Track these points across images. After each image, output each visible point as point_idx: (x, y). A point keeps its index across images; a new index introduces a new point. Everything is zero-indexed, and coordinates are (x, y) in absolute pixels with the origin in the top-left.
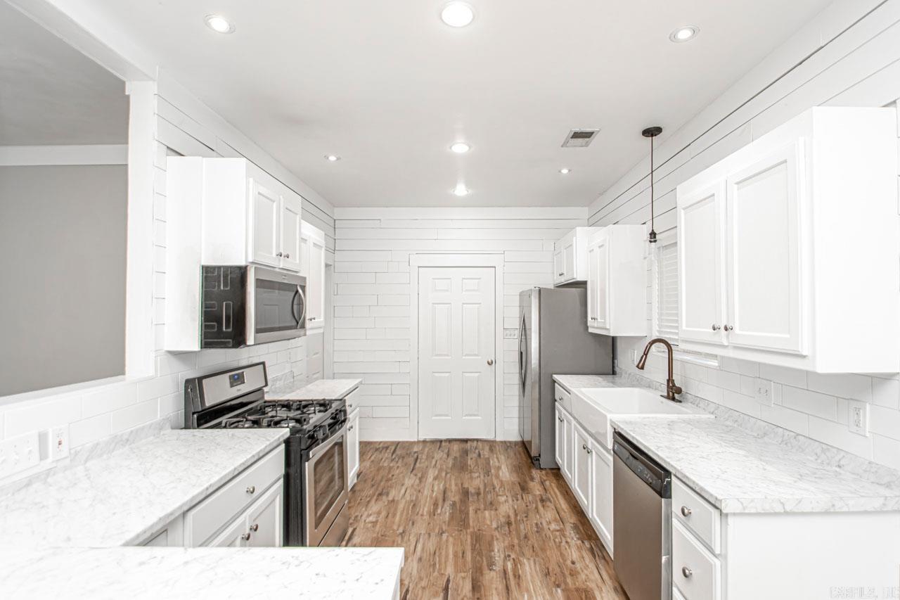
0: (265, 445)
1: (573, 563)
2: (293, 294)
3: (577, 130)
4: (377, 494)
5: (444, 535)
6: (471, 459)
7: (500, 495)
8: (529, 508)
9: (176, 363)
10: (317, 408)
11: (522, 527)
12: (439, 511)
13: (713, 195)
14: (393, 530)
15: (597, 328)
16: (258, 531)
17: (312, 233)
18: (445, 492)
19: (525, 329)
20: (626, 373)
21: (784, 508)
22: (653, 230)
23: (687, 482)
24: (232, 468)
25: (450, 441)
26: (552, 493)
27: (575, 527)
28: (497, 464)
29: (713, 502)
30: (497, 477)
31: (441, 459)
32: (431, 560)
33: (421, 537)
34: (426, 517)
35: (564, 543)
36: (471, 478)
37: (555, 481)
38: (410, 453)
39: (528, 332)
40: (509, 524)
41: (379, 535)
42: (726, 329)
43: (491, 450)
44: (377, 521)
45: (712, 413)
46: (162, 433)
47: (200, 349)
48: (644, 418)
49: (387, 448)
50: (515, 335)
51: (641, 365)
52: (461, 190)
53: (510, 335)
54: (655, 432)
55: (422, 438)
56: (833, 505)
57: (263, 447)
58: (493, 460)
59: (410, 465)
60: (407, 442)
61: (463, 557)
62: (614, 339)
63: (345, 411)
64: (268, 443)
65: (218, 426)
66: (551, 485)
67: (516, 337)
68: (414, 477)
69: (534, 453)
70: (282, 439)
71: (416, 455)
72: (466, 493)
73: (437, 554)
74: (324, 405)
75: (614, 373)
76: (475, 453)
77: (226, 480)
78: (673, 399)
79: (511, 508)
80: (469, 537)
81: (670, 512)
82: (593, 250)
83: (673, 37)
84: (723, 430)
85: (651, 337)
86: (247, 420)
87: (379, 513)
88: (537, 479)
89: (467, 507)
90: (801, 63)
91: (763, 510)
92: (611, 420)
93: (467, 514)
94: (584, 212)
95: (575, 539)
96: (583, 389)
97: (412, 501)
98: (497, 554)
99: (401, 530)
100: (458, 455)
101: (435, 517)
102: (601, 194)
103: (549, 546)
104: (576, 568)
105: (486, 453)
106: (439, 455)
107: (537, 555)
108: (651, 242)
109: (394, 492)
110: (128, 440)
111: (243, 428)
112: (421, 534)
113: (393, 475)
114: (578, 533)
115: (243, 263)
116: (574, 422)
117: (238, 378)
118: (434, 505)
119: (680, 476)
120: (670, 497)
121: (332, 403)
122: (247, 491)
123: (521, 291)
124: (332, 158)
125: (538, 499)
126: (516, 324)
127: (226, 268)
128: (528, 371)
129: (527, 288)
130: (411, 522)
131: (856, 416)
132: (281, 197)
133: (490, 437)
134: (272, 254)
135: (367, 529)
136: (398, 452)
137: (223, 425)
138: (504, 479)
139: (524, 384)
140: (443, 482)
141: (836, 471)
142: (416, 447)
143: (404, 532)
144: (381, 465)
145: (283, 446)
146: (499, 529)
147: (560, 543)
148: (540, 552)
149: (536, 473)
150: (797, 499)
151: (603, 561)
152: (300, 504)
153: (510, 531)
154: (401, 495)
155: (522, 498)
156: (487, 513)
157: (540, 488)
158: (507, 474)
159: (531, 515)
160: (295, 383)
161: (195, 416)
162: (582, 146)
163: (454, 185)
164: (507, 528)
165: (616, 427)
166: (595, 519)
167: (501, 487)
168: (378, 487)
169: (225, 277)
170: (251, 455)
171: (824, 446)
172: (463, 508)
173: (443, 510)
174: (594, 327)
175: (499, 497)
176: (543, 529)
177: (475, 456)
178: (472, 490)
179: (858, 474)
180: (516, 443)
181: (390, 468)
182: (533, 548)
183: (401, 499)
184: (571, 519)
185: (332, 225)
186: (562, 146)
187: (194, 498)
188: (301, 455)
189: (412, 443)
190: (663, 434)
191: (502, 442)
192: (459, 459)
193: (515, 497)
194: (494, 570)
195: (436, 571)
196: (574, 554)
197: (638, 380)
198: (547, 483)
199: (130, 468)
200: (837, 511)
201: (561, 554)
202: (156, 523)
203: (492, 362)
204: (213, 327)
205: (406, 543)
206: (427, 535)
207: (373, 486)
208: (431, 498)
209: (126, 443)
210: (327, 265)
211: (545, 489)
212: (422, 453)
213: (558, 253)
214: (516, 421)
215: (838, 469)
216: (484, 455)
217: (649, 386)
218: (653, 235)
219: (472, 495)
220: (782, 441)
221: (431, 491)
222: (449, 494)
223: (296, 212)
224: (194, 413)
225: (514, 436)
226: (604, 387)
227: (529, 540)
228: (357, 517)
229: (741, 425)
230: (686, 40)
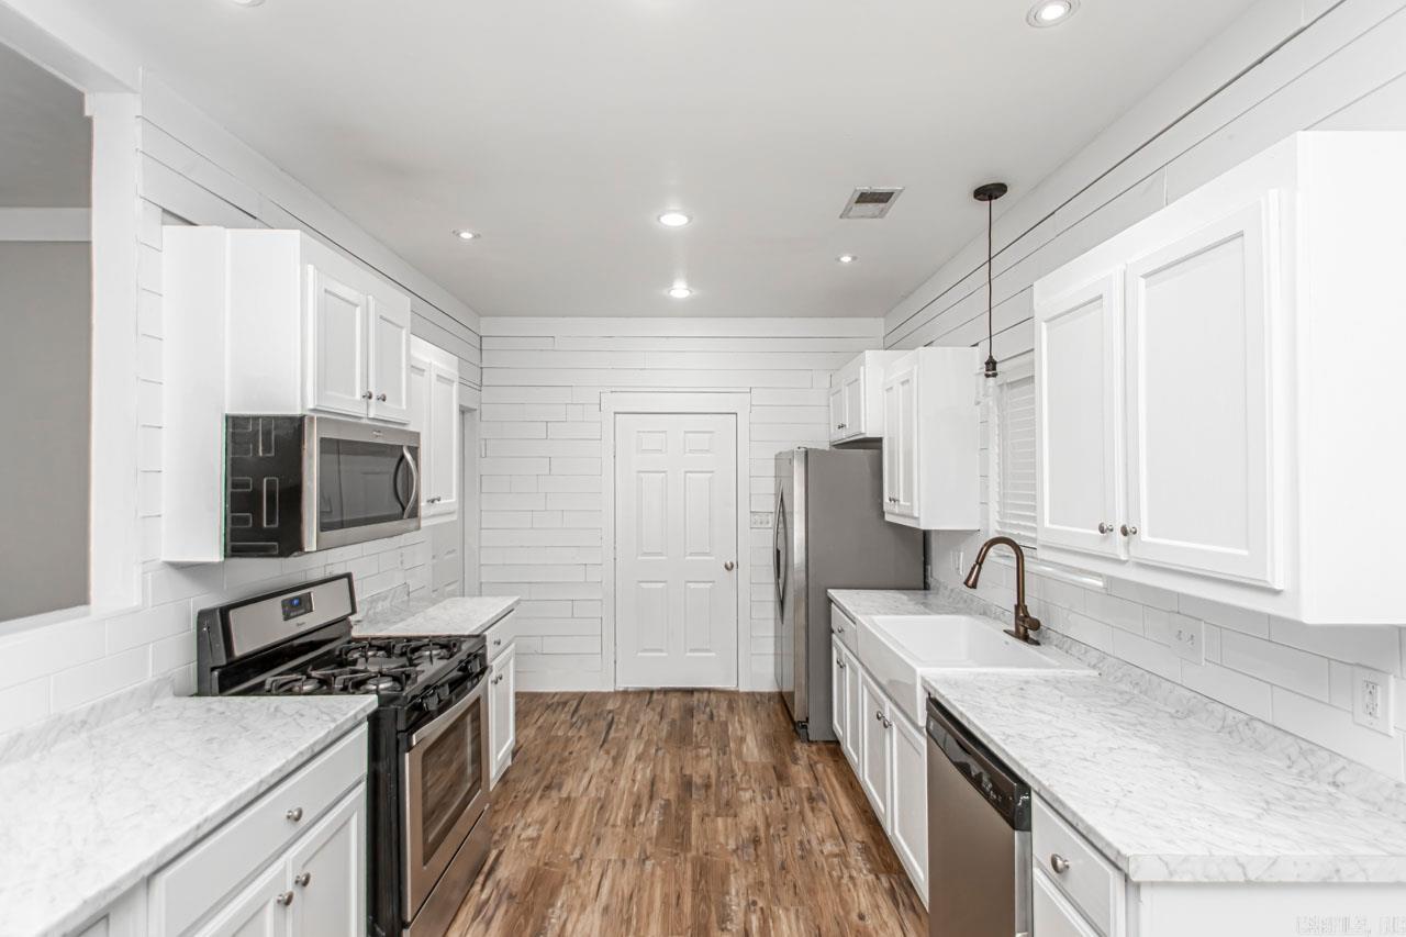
0: (327, 731)
1: (861, 917)
2: (396, 460)
3: (866, 189)
4: (542, 787)
5: (647, 862)
6: (699, 723)
7: (742, 789)
8: (790, 812)
9: (182, 583)
10: (434, 652)
11: (777, 848)
12: (642, 819)
13: (1101, 297)
14: (566, 854)
15: (898, 515)
16: (309, 885)
17: (432, 357)
18: (653, 784)
19: (783, 512)
20: (946, 588)
21: (1245, 875)
22: (991, 357)
23: (1063, 813)
24: (257, 779)
25: (666, 692)
26: (828, 786)
27: (865, 850)
28: (739, 733)
29: (1112, 858)
30: (739, 755)
31: (650, 722)
32: (625, 910)
33: (610, 866)
34: (620, 830)
35: (845, 880)
36: (697, 758)
37: (831, 764)
38: (601, 714)
39: (788, 517)
40: (756, 842)
41: (541, 864)
42: (1125, 532)
43: (731, 708)
44: (539, 837)
45: (1094, 667)
46: (155, 704)
47: (223, 559)
48: (979, 674)
49: (565, 704)
50: (768, 523)
51: (970, 582)
52: (680, 290)
53: (761, 523)
54: (999, 705)
55: (620, 688)
56: (1338, 871)
57: (322, 734)
58: (733, 725)
59: (600, 733)
60: (598, 693)
61: (677, 904)
62: (926, 534)
63: (484, 656)
64: (333, 726)
65: (257, 690)
66: (825, 771)
67: (770, 525)
68: (605, 757)
69: (798, 716)
70: (363, 715)
71: (611, 715)
72: (686, 785)
73: (635, 899)
74: (448, 645)
75: (926, 587)
76: (704, 713)
77: (242, 804)
78: (1026, 638)
79: (760, 812)
80: (689, 865)
81: (1028, 855)
82: (891, 388)
83: (1032, 18)
84: (1115, 700)
85: (987, 532)
86: (309, 677)
87: (543, 822)
88: (803, 761)
89: (688, 811)
90: (1261, 61)
91: (1207, 877)
92: (923, 678)
93: (688, 824)
94: (877, 326)
95: (865, 872)
96: (877, 618)
97: (599, 799)
98: (735, 900)
99: (577, 855)
100: (677, 716)
101: (635, 829)
102: (905, 297)
103: (821, 884)
104: (865, 927)
105: (722, 714)
106: (648, 716)
107: (801, 903)
108: (987, 376)
109: (571, 782)
110: (84, 723)
111: (299, 694)
112: (609, 861)
113: (571, 753)
114: (870, 861)
115: (297, 412)
116: (861, 671)
117: (300, 603)
118: (635, 806)
119: (1046, 797)
120: (1029, 829)
121: (461, 642)
122: (289, 817)
123: (777, 452)
124: (466, 235)
125: (804, 796)
126: (771, 505)
127: (268, 419)
128: (790, 581)
129: (785, 448)
130: (594, 839)
131: (1368, 696)
132: (370, 297)
133: (731, 686)
134: (353, 394)
135: (522, 852)
136: (582, 711)
137: (267, 687)
138: (750, 760)
139: (782, 603)
140: (651, 766)
141: (1330, 794)
142: (611, 701)
143: (582, 857)
144: (553, 733)
145: (365, 726)
146: (740, 852)
147: (841, 878)
148: (806, 896)
149: (801, 749)
150: (1269, 858)
151: (911, 914)
152: (394, 826)
153: (757, 856)
154: (581, 789)
155: (779, 794)
156: (720, 821)
157: (808, 777)
158: (756, 751)
159: (793, 826)
160: (411, 603)
161: (216, 673)
162: (876, 217)
163: (669, 283)
164: (752, 850)
165: (932, 691)
166: (897, 838)
167: (744, 775)
168: (545, 774)
169: (267, 434)
170: (295, 753)
171: (1304, 745)
172: (682, 813)
173: (649, 815)
174: (893, 514)
175: (742, 793)
176: (810, 852)
177: (705, 717)
178: (697, 780)
179: (1375, 804)
180: (770, 696)
181: (568, 740)
182: (795, 887)
183: (582, 796)
184: (858, 834)
185: (478, 346)
186: (841, 217)
187: (167, 849)
188: (398, 742)
189: (605, 696)
190: (1014, 708)
191: (748, 694)
192: (678, 723)
193: (768, 795)
194: (728, 930)
195: (632, 930)
196: (862, 900)
197: (966, 601)
198: (820, 767)
199: (71, 782)
200: (1345, 880)
201: (841, 899)
202: (76, 913)
203: (732, 566)
204: (246, 521)
205: (584, 878)
206: (619, 864)
207: (537, 771)
208: (631, 793)
209: (82, 727)
210: (463, 411)
211: (816, 779)
212: (621, 714)
213: (837, 393)
214: (771, 659)
215: (1332, 790)
216: (719, 716)
217: (985, 612)
218: (991, 366)
219: (698, 788)
220: (1223, 727)
221: (630, 781)
222: (660, 786)
223: (400, 323)
224: (213, 669)
225: (767, 685)
226: (910, 613)
227: (787, 872)
228: (506, 828)
229: (1145, 693)
230: (1056, 23)
